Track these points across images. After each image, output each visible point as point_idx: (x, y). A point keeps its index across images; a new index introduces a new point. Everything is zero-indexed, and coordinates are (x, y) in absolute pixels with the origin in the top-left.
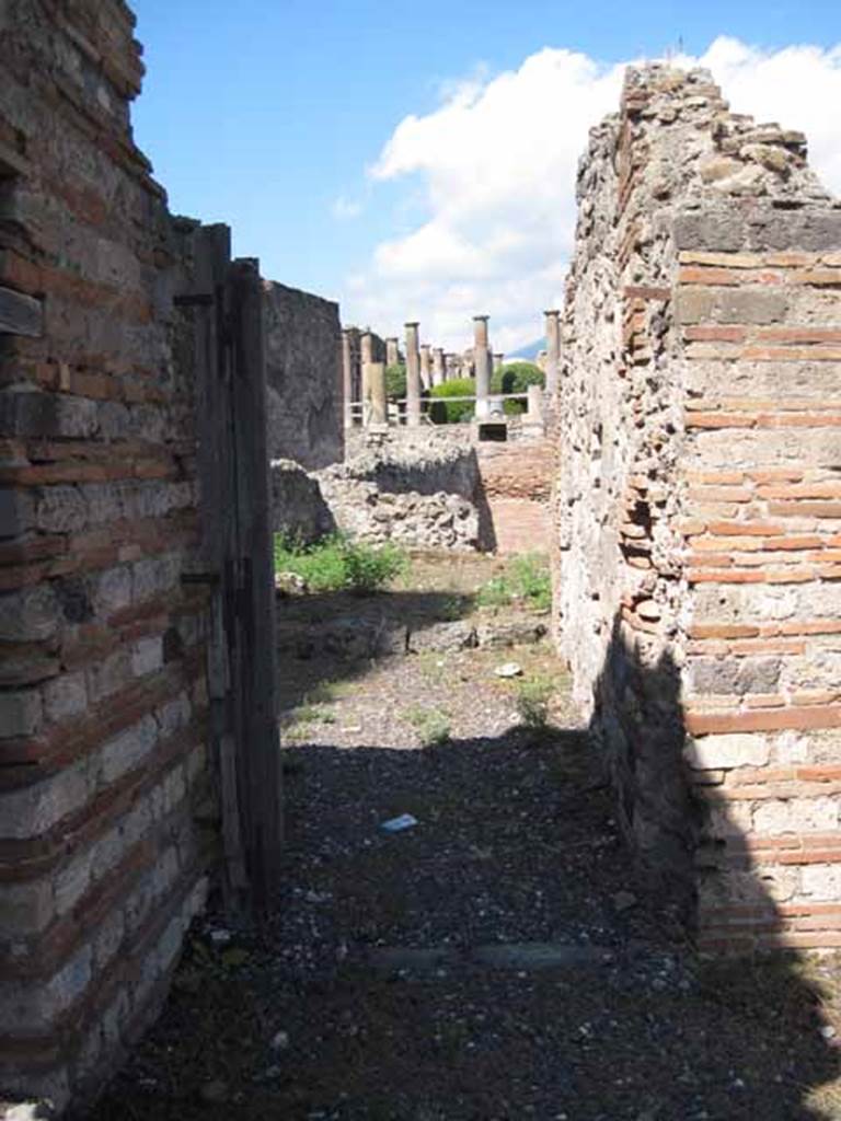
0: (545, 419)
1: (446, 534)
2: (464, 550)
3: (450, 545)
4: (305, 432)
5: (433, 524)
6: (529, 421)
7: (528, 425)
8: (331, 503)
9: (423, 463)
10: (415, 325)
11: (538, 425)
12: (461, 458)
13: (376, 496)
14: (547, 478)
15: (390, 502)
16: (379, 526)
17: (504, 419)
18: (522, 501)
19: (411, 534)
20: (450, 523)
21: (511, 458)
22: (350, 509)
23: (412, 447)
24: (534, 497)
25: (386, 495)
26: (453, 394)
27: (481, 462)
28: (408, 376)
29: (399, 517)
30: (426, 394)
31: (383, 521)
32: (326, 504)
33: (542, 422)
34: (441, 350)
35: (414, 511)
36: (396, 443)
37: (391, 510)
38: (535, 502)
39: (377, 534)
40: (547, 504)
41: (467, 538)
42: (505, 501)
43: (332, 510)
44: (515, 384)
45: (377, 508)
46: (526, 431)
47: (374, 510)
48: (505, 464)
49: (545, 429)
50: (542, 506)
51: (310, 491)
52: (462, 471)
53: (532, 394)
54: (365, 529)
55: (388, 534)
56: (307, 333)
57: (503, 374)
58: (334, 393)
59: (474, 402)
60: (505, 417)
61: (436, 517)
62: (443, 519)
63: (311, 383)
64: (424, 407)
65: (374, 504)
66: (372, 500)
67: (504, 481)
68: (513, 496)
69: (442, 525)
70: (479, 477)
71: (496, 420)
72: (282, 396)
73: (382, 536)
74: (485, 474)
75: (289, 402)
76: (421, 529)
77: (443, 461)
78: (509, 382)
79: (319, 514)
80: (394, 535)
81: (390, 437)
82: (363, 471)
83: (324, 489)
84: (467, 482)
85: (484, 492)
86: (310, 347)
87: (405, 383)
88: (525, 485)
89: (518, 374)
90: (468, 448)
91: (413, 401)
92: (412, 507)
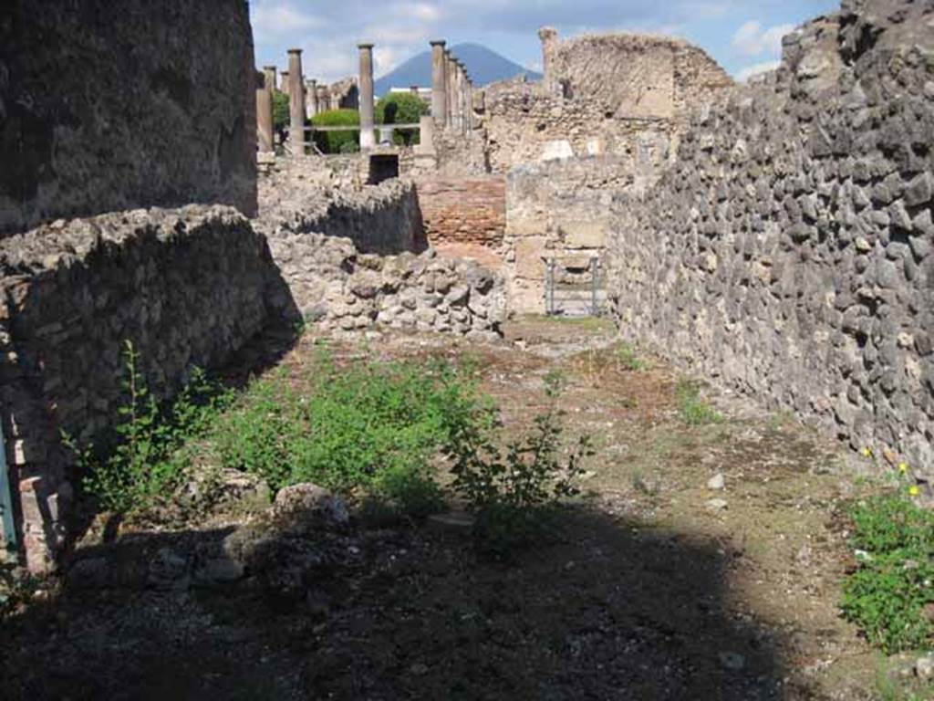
0: (438, 150)
1: (460, 315)
2: (484, 338)
3: (464, 332)
4: (215, 160)
5: (440, 301)
6: (421, 153)
7: (421, 157)
8: (287, 271)
9: (372, 202)
10: (299, 52)
11: (430, 156)
12: (404, 196)
13: (353, 258)
14: (499, 219)
15: (375, 267)
16: (360, 303)
17: (396, 150)
18: (469, 245)
19: (408, 316)
20: (465, 300)
21: (458, 195)
22: (316, 278)
23: (301, 177)
24: (485, 241)
25: (369, 256)
26: (332, 124)
27: (423, 199)
28: (291, 105)
29: (389, 290)
30: (307, 123)
31: (366, 297)
32: (278, 271)
33: (434, 153)
34: (314, 82)
35: (409, 281)
36: (284, 173)
37: (376, 280)
38: (485, 247)
39: (357, 315)
40: (499, 250)
41: (488, 322)
42: (450, 245)
43: (288, 279)
44: (397, 115)
45: (354, 276)
46: (418, 162)
47: (352, 281)
48: (452, 202)
49: (438, 160)
50: (494, 252)
51: (257, 252)
52: (406, 212)
53: (424, 126)
54: (340, 308)
55: (374, 315)
56: (215, 33)
57: (385, 104)
58: (246, 113)
59: (359, 131)
60: (397, 147)
61: (445, 291)
62: (457, 293)
63: (221, 99)
64: (307, 136)
65: (350, 271)
66: (348, 265)
67: (449, 221)
68: (461, 240)
69: (454, 303)
70: (420, 217)
71: (387, 150)
72: (188, 113)
73: (364, 319)
74: (426, 215)
75: (196, 120)
76: (423, 308)
77: (390, 200)
78: (390, 113)
79: (268, 286)
80: (382, 316)
81: (277, 166)
82: (314, 216)
83: (276, 248)
84: (409, 223)
85: (424, 235)
86: (219, 52)
87: (288, 111)
88: (475, 228)
89: (400, 105)
90: (409, 182)
91: (295, 131)
92: (407, 276)
